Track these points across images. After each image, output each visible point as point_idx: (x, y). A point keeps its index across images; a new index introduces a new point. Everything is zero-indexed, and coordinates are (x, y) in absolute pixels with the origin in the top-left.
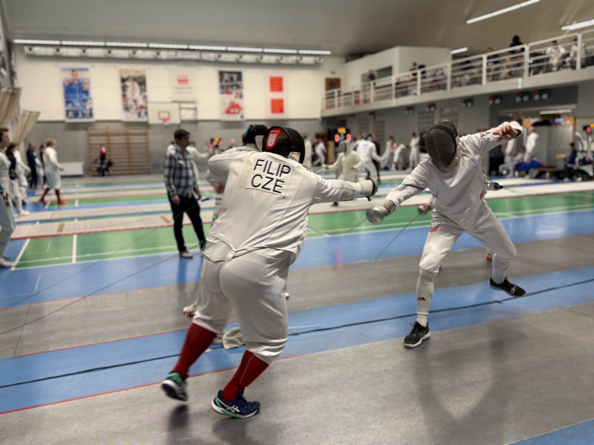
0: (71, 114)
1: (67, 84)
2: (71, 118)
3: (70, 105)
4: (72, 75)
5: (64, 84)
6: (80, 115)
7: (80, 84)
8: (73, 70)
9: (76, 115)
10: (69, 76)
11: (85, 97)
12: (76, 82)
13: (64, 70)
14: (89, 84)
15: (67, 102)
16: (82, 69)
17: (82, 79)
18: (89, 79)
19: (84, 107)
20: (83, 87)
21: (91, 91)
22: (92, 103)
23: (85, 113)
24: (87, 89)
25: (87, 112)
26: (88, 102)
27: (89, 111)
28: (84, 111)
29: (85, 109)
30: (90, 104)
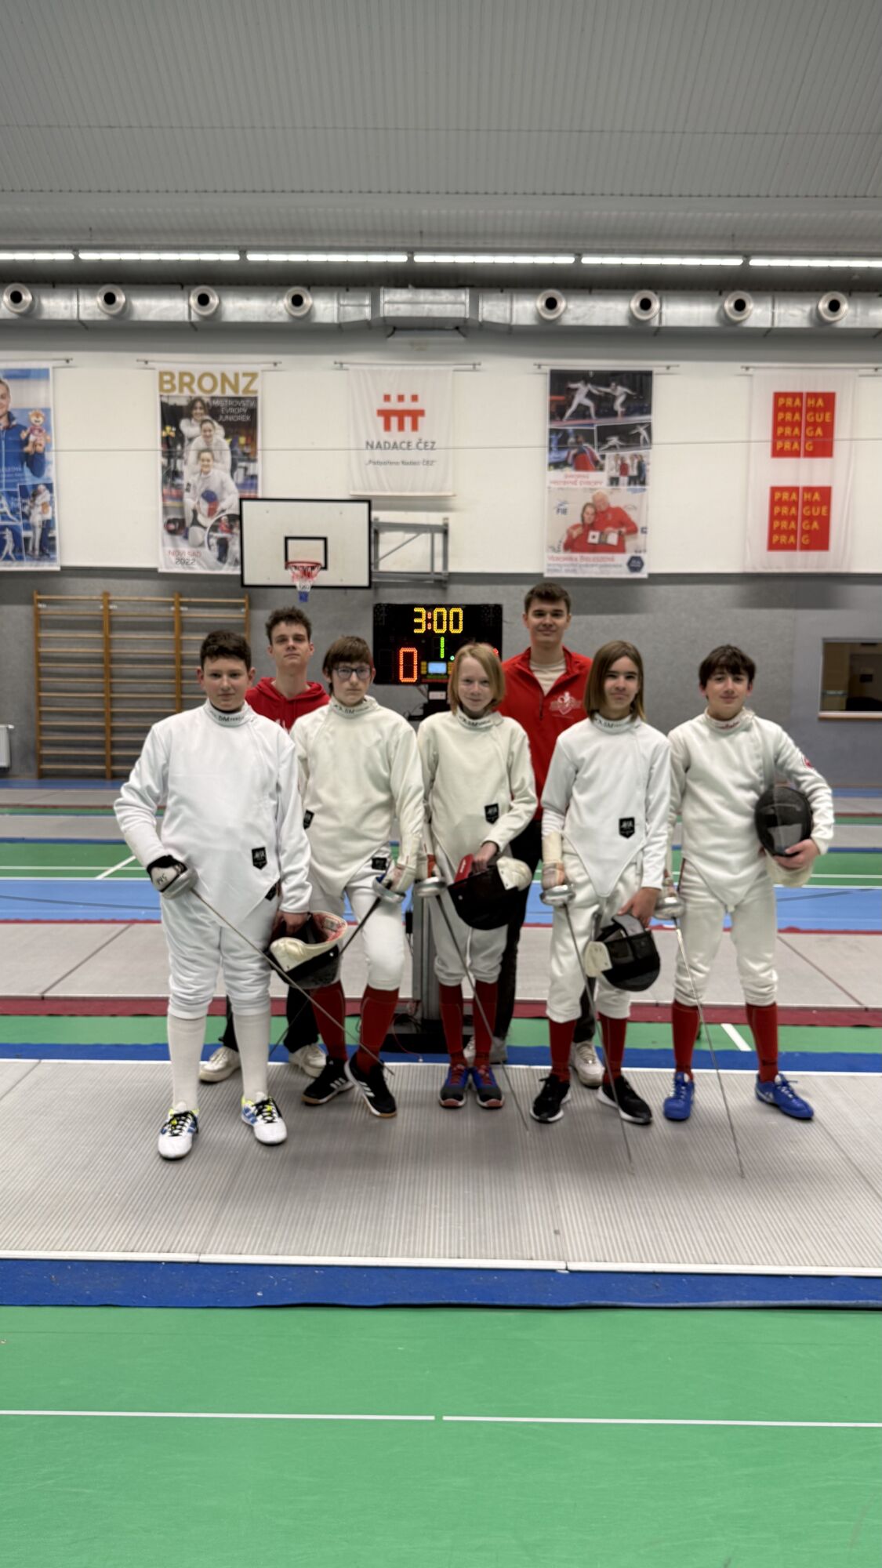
7: (13, 430)
16: (24, 375)
17: (25, 411)
18: (47, 411)
19: (26, 516)
20: (26, 442)
21: (50, 456)
22: (51, 502)
23: (27, 540)
24: (40, 449)
25: (34, 535)
26: (39, 500)
27: (39, 531)
28: (24, 534)
29: (27, 527)
30: (44, 505)
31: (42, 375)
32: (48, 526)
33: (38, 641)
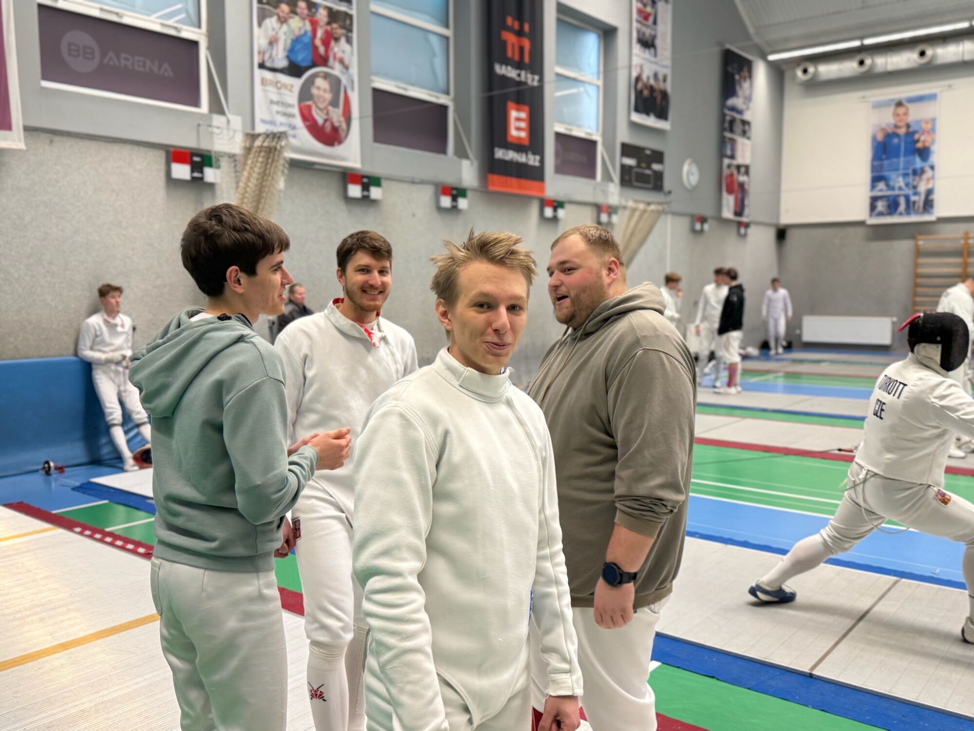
0: (881, 206)
1: (880, 137)
2: (881, 214)
3: (881, 185)
4: (896, 115)
5: (874, 138)
6: (902, 207)
7: (910, 134)
8: (899, 104)
9: (893, 206)
10: (887, 118)
11: (918, 163)
12: (902, 131)
13: (878, 106)
14: (933, 130)
15: (876, 179)
16: (920, 99)
17: (918, 122)
18: (934, 120)
19: (915, 187)
20: (918, 141)
21: (934, 148)
22: (933, 177)
23: (914, 203)
24: (927, 144)
25: (920, 199)
26: (925, 176)
27: (923, 197)
28: (913, 198)
29: (915, 194)
30: (928, 180)
31: (932, 97)
32: (929, 192)
33: (916, 265)
